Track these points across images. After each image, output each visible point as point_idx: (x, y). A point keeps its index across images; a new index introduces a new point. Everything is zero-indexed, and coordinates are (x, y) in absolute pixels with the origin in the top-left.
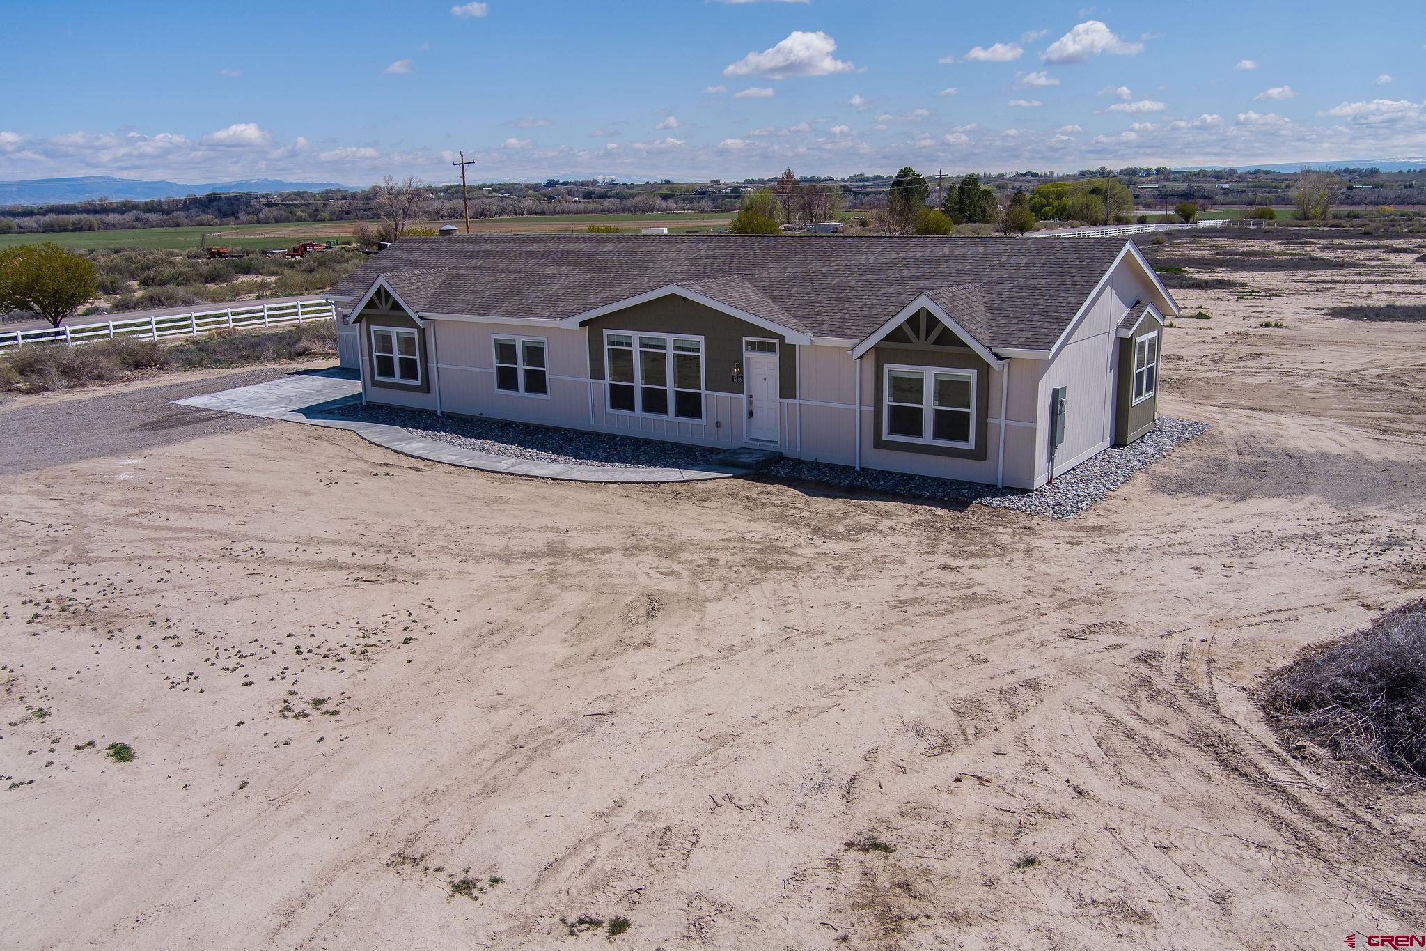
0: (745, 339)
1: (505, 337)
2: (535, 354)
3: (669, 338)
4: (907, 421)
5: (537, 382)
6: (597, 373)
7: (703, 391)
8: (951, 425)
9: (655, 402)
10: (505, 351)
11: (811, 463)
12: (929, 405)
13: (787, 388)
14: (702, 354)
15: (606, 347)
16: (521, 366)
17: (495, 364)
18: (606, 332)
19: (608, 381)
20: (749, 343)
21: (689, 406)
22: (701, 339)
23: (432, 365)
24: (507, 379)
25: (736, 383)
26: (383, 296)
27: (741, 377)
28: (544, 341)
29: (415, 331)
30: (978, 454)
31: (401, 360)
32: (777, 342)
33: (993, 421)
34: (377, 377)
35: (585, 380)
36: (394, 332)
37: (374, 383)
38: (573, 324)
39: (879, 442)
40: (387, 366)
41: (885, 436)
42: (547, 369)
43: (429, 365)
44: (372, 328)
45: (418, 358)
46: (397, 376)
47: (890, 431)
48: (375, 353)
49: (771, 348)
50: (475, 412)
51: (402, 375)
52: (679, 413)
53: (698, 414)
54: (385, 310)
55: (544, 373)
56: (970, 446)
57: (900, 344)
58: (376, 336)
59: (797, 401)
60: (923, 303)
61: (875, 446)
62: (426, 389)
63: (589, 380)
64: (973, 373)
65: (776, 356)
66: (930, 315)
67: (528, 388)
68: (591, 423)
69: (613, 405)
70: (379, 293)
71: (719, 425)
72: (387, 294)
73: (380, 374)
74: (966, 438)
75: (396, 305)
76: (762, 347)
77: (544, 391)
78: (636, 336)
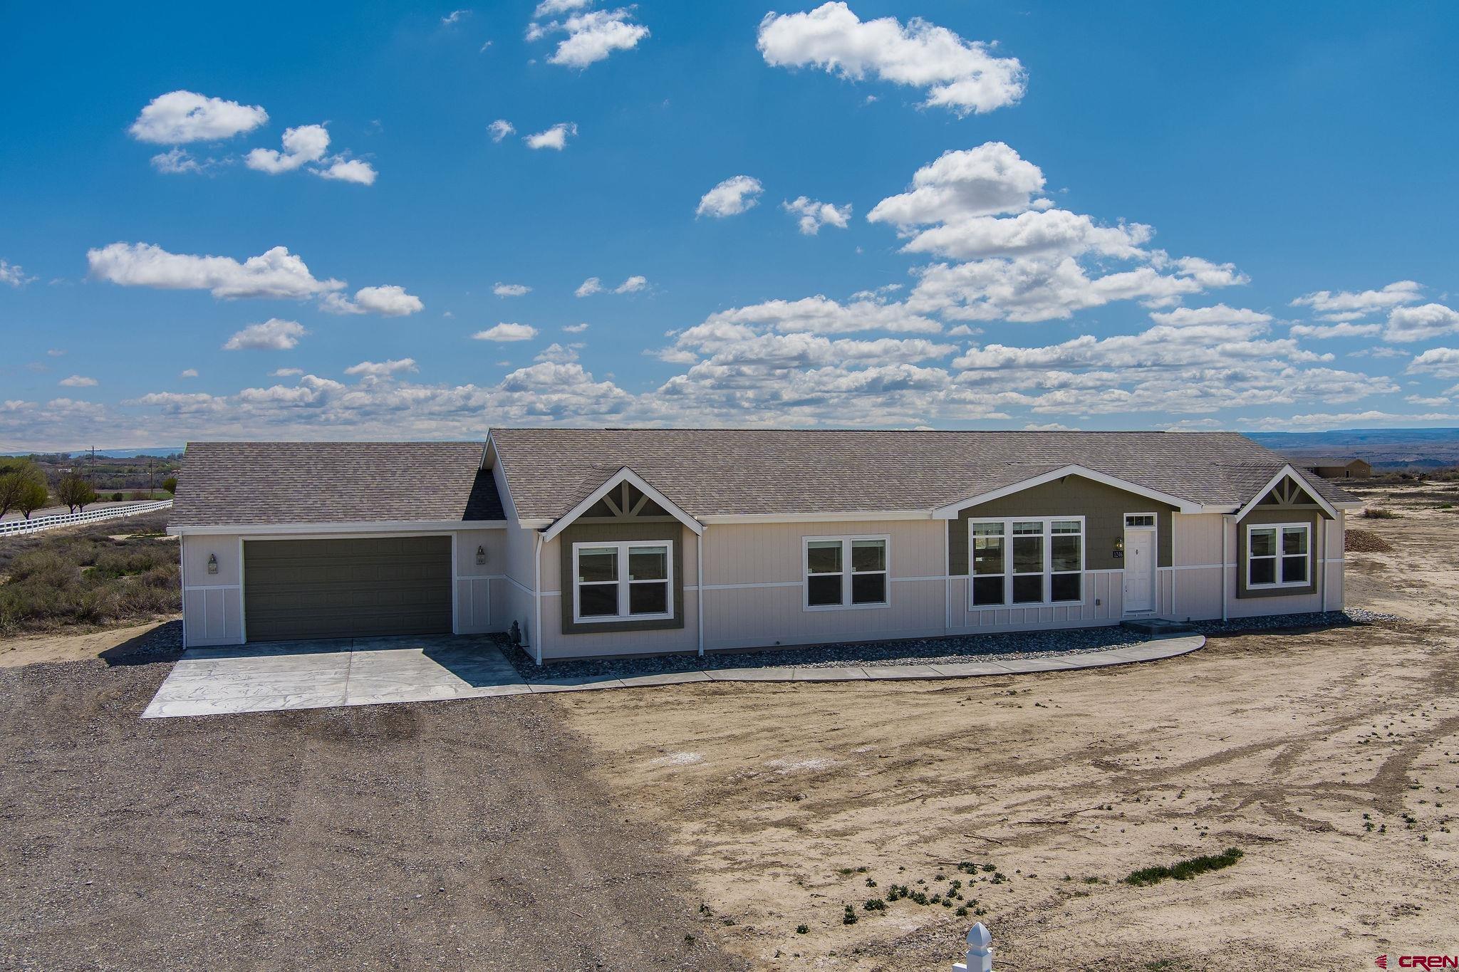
0: (1126, 515)
1: (824, 539)
2: (869, 556)
3: (1047, 522)
4: (1262, 571)
5: (870, 589)
6: (957, 566)
7: (1083, 571)
9: (1028, 590)
10: (823, 557)
12: (1279, 555)
13: (1165, 558)
14: (1082, 534)
15: (971, 538)
16: (847, 571)
17: (807, 573)
18: (972, 521)
19: (972, 574)
20: (1129, 519)
21: (1066, 588)
22: (1082, 519)
23: (688, 589)
24: (823, 591)
25: (1117, 558)
26: (626, 496)
27: (1123, 552)
28: (887, 538)
29: (669, 544)
30: (1312, 589)
31: (633, 587)
32: (1155, 515)
33: (1319, 561)
34: (578, 619)
35: (943, 578)
36: (623, 549)
37: (568, 627)
38: (952, 513)
39: (1240, 592)
40: (598, 600)
41: (1249, 587)
42: (887, 572)
43: (685, 589)
44: (577, 546)
45: (670, 580)
46: (624, 612)
47: (1252, 582)
48: (578, 582)
49: (1149, 521)
50: (767, 641)
51: (635, 609)
52: (1054, 598)
53: (1076, 596)
54: (627, 516)
55: (882, 576)
56: (1307, 583)
57: (1270, 507)
58: (581, 557)
59: (1173, 568)
60: (1287, 471)
61: (1238, 597)
62: (678, 622)
63: (948, 577)
64: (1308, 525)
65: (1154, 528)
66: (1290, 480)
67: (857, 599)
68: (947, 626)
69: (976, 603)
70: (616, 494)
71: (1098, 603)
72: (636, 494)
73: (584, 612)
74: (1302, 578)
75: (650, 507)
76: (1140, 521)
77: (882, 598)
78: (1009, 522)
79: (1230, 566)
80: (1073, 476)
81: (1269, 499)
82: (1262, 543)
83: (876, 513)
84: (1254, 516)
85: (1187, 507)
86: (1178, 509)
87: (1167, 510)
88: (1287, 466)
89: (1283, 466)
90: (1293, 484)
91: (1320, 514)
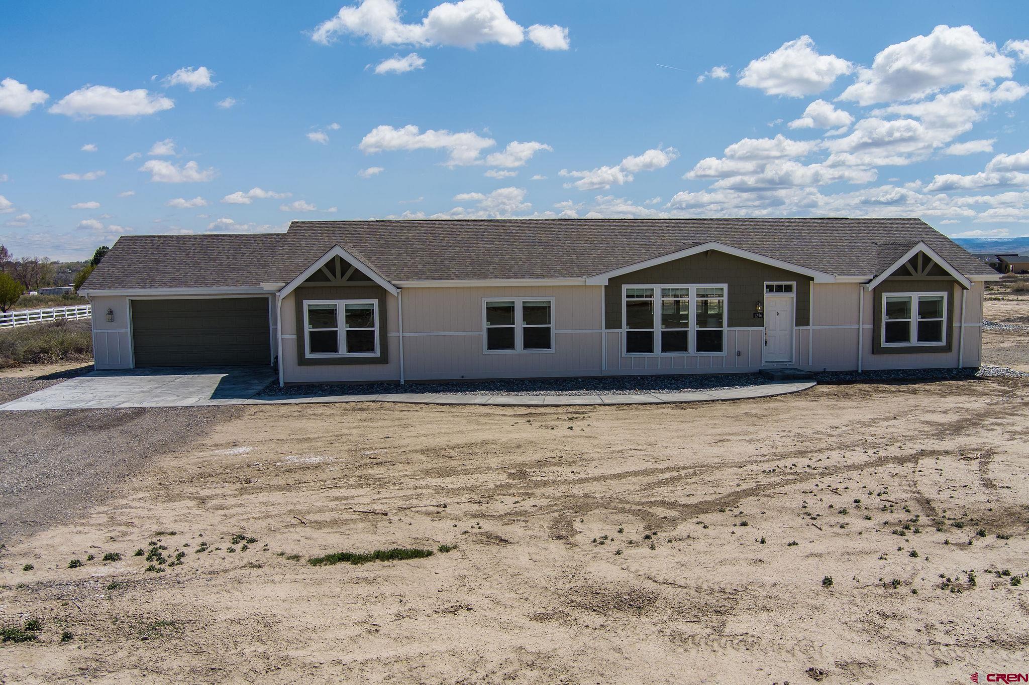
0: (766, 283)
1: (500, 300)
2: (539, 313)
3: (692, 288)
4: (898, 332)
5: (538, 339)
6: (612, 322)
7: (725, 328)
8: (929, 331)
9: (675, 342)
10: (499, 313)
11: (822, 373)
12: (914, 319)
13: (802, 317)
14: (725, 298)
15: (624, 300)
16: (519, 325)
17: (486, 325)
18: (625, 287)
19: (625, 328)
20: (768, 287)
21: (710, 342)
22: (725, 286)
23: (391, 335)
24: (500, 339)
25: (757, 318)
26: (338, 266)
27: (762, 314)
28: (552, 300)
29: (375, 302)
30: (948, 348)
31: (349, 333)
32: (794, 284)
33: (956, 325)
34: (308, 355)
35: (599, 331)
36: (341, 306)
37: (302, 361)
38: (602, 280)
39: (876, 349)
40: (325, 342)
41: (884, 344)
42: (552, 325)
43: (389, 335)
44: (306, 304)
45: (376, 329)
46: (343, 351)
47: (887, 341)
48: (307, 328)
49: (788, 289)
50: (455, 375)
51: (350, 349)
52: (699, 349)
53: (719, 348)
54: (340, 281)
55: (548, 329)
56: (943, 343)
57: (903, 277)
58: (310, 311)
59: (811, 327)
60: (921, 247)
61: (873, 353)
62: (384, 359)
63: (604, 331)
64: (945, 294)
65: (793, 295)
66: (925, 256)
67: (527, 345)
68: (603, 369)
69: (629, 350)
70: (330, 265)
71: (739, 354)
72: (345, 265)
73: (313, 350)
74: (938, 338)
75: (358, 275)
76: (780, 289)
77: (547, 345)
78: (657, 288)
79: (866, 327)
80: (714, 252)
81: (903, 270)
82: (898, 309)
83: (540, 280)
84: (887, 285)
85: (820, 278)
86: (812, 279)
87: (805, 281)
88: (921, 243)
89: (918, 242)
90: (927, 259)
91: (956, 286)
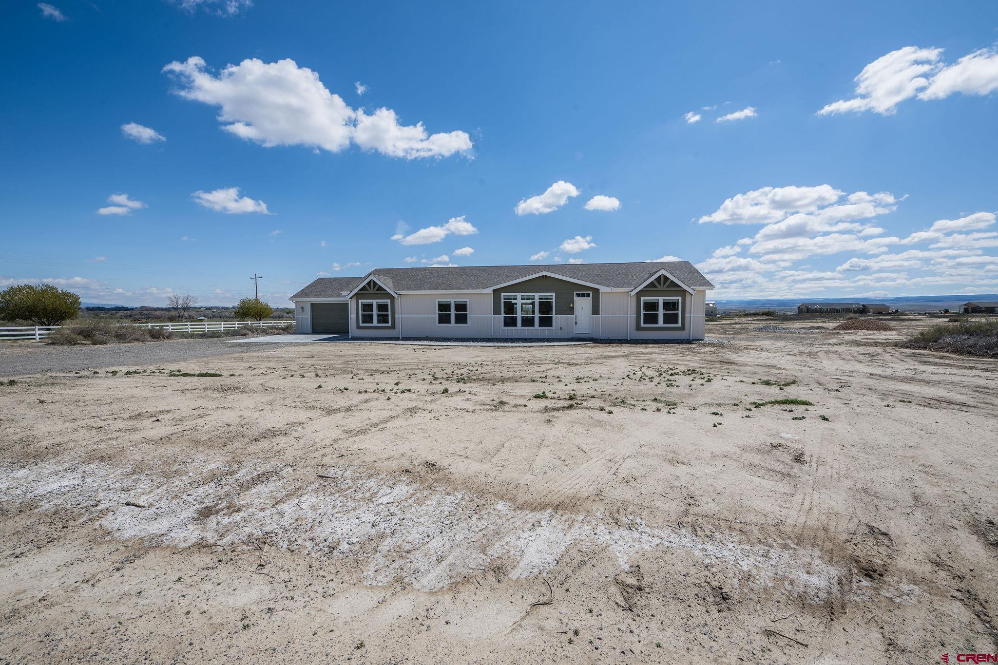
0: (575, 293)
1: (444, 300)
2: (461, 307)
3: (537, 295)
4: (651, 319)
5: (462, 319)
6: (497, 312)
7: (554, 315)
8: (671, 318)
9: (528, 322)
10: (444, 307)
11: (607, 339)
12: (661, 311)
13: (596, 310)
14: (554, 301)
15: (503, 301)
16: (453, 313)
17: (438, 312)
18: (503, 294)
19: (503, 315)
20: (577, 294)
21: (546, 322)
22: (553, 294)
24: (444, 319)
25: (571, 311)
26: (372, 284)
27: (573, 308)
28: (468, 300)
29: (389, 301)
30: (682, 328)
31: (378, 315)
32: (591, 293)
33: (687, 315)
34: (361, 324)
35: (490, 316)
36: (375, 302)
37: (358, 327)
38: (489, 290)
39: (638, 328)
40: (368, 319)
41: (642, 325)
42: (468, 313)
43: (395, 316)
44: (360, 301)
45: (389, 313)
47: (644, 323)
48: (361, 313)
49: (588, 295)
50: (423, 335)
52: (540, 326)
53: (551, 325)
54: (373, 291)
55: (466, 314)
56: (680, 325)
57: (651, 289)
58: (362, 304)
59: (600, 316)
60: (662, 272)
61: (636, 330)
62: (393, 327)
63: (493, 316)
64: (680, 298)
65: (590, 298)
66: (665, 276)
67: (456, 322)
68: (492, 333)
69: (505, 325)
70: (369, 283)
71: (561, 329)
72: (375, 284)
73: (363, 322)
74: (676, 322)
75: (380, 288)
76: (583, 295)
77: (466, 323)
78: (519, 295)
79: (632, 316)
80: (546, 276)
81: (652, 284)
82: (651, 306)
83: (463, 290)
84: (643, 293)
85: (603, 289)
86: (600, 290)
87: (596, 291)
88: (663, 269)
89: (661, 269)
90: (666, 278)
91: (687, 294)
